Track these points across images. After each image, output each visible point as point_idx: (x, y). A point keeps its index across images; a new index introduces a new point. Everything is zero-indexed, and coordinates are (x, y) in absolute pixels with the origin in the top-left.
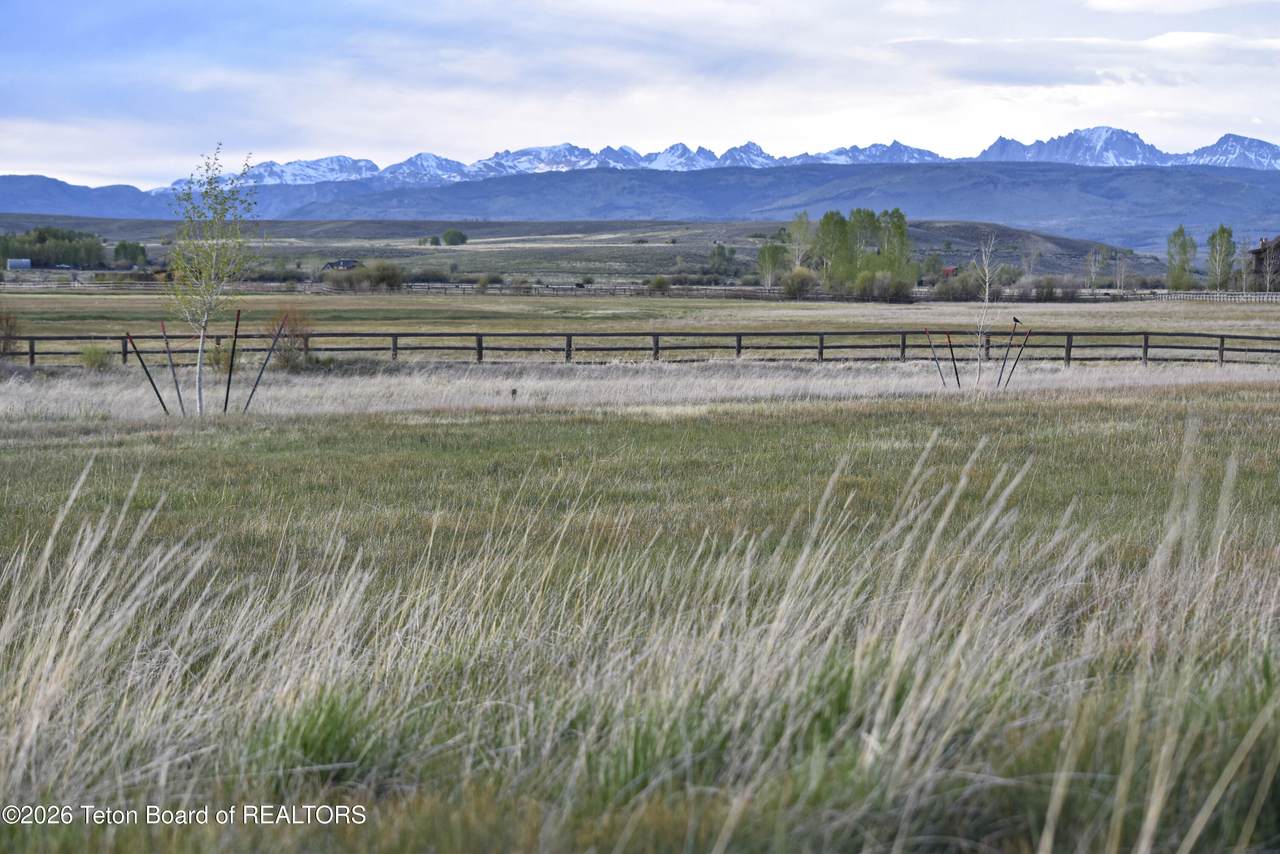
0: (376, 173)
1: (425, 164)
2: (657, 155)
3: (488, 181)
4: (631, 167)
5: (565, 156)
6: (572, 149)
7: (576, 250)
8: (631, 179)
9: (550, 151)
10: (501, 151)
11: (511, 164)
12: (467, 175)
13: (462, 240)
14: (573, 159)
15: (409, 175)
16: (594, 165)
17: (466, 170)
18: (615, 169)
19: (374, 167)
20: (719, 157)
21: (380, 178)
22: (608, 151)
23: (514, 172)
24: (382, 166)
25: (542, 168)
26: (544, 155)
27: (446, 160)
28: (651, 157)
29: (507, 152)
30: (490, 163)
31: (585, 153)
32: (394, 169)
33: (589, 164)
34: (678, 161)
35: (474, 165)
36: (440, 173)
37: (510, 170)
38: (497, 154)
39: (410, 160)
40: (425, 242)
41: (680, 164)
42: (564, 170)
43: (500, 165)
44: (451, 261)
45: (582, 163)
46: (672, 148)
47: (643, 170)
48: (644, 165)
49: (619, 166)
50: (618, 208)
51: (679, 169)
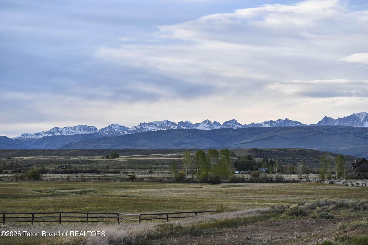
0: (96, 131)
1: (115, 128)
2: (199, 124)
3: (136, 134)
4: (189, 129)
5: (165, 125)
6: (168, 122)
7: (153, 160)
8: (188, 133)
9: (160, 123)
10: (142, 123)
11: (145, 127)
12: (129, 132)
13: (117, 156)
14: (169, 126)
15: (109, 132)
16: (176, 128)
17: (129, 130)
18: (183, 129)
19: (96, 129)
20: (221, 125)
21: (98, 133)
22: (181, 122)
23: (147, 130)
24: (98, 129)
25: (157, 129)
26: (158, 124)
27: (122, 126)
28: (197, 125)
29: (144, 123)
30: (138, 127)
31: (173, 123)
32: (103, 130)
33: (174, 127)
34: (207, 126)
35: (132, 128)
36: (120, 131)
37: (145, 130)
38: (141, 124)
39: (109, 126)
40: (104, 157)
41: (207, 127)
42: (164, 130)
43: (142, 128)
44: (106, 165)
45: (171, 127)
46: (205, 121)
47: (194, 130)
48: (194, 128)
49: (185, 128)
50: (184, 143)
51: (207, 129)
